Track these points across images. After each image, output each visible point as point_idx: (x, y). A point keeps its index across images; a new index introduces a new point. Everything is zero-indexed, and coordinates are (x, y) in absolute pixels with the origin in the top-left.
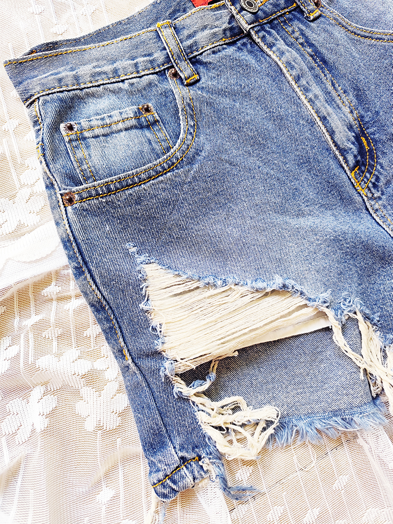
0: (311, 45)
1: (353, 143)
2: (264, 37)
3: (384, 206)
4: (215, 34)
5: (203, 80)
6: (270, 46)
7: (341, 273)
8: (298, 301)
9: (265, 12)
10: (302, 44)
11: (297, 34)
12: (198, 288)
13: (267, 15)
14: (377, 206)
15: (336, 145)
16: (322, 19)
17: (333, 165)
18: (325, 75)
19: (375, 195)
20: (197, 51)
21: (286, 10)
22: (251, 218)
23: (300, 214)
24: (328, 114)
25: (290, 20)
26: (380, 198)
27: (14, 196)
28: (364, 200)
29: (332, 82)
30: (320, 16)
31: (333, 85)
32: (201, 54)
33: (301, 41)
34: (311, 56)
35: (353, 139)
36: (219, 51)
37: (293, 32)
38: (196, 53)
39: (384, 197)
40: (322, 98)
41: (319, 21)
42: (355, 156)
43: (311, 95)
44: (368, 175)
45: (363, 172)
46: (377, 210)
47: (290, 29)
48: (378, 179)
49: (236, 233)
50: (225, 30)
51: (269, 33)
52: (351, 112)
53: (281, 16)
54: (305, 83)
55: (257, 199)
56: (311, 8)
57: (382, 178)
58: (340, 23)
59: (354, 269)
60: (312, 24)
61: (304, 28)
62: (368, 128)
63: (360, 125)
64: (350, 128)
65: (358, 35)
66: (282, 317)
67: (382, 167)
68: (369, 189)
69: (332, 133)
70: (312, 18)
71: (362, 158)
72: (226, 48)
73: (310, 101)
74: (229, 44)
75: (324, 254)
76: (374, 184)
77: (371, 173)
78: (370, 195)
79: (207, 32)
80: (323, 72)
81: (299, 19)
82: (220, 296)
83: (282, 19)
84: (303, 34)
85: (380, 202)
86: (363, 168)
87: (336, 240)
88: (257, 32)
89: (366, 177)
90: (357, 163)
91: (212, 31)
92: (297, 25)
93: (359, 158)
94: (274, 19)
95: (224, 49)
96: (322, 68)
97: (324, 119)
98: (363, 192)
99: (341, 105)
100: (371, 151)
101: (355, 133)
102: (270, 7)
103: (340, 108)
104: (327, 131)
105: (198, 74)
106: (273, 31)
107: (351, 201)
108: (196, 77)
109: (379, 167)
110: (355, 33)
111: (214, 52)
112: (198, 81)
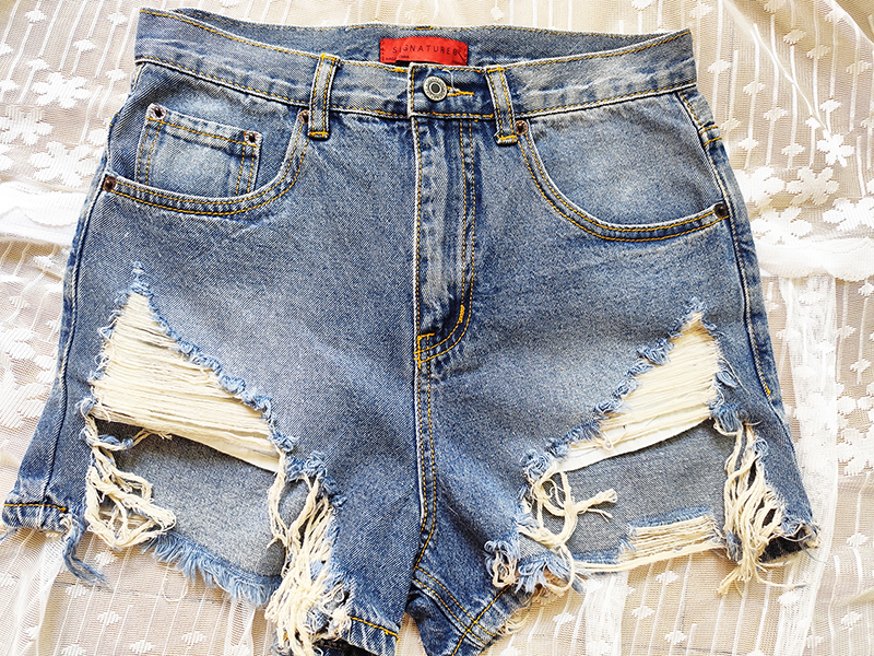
0: (477, 172)
1: (443, 306)
2: (425, 133)
3: (436, 393)
4: (373, 101)
5: (330, 141)
6: (423, 147)
7: (334, 430)
8: (262, 427)
9: (448, 106)
10: (467, 165)
11: (469, 151)
12: (166, 348)
13: (448, 109)
14: (426, 388)
15: (419, 295)
16: (512, 149)
17: (404, 314)
18: (467, 214)
19: (432, 375)
20: (344, 108)
21: (477, 116)
22: (277, 314)
23: (334, 342)
24: (432, 258)
25: (475, 130)
26: (437, 382)
27: (73, 147)
28: (414, 372)
29: (469, 226)
30: (514, 144)
31: (467, 230)
32: (347, 113)
33: (469, 160)
34: (468, 184)
35: (447, 301)
36: (368, 121)
37: (468, 145)
38: (341, 109)
39: (442, 383)
40: (438, 237)
41: (507, 149)
42: (435, 320)
43: (426, 227)
44: (438, 349)
45: (435, 343)
46: (424, 392)
47: (466, 140)
48: (447, 360)
49: (251, 319)
50: (387, 102)
51: (433, 133)
52: (467, 272)
53: (467, 120)
54: (430, 209)
55: (297, 300)
56: (507, 130)
57: (452, 362)
58: (530, 166)
59: (351, 435)
60: (497, 149)
61: (483, 148)
62: (475, 300)
63: (469, 290)
64: (452, 288)
65: (543, 191)
66: (232, 431)
67: (461, 351)
68: (429, 365)
69: (422, 281)
70: (499, 142)
71: (443, 327)
72: (377, 122)
73: (422, 233)
74: (384, 120)
75: (327, 399)
76: (438, 364)
77: (443, 349)
78: (424, 371)
79: (367, 94)
80: (467, 209)
81: (485, 135)
82: (185, 371)
83: (465, 125)
84: (477, 154)
85: (434, 386)
86: (438, 339)
87: (349, 393)
88: (418, 124)
89: (434, 349)
90: (433, 329)
91: (372, 96)
92: (478, 140)
93: (440, 325)
94: (454, 119)
95: (374, 122)
96: (470, 205)
97: (423, 261)
98: (419, 363)
99: (459, 258)
100: (462, 325)
101: (455, 297)
102: (459, 103)
103: (455, 260)
104: (417, 275)
105: (330, 132)
106: (441, 133)
107: (401, 364)
108: (325, 135)
109: (457, 349)
110: (541, 187)
111: (360, 120)
112: (324, 140)
